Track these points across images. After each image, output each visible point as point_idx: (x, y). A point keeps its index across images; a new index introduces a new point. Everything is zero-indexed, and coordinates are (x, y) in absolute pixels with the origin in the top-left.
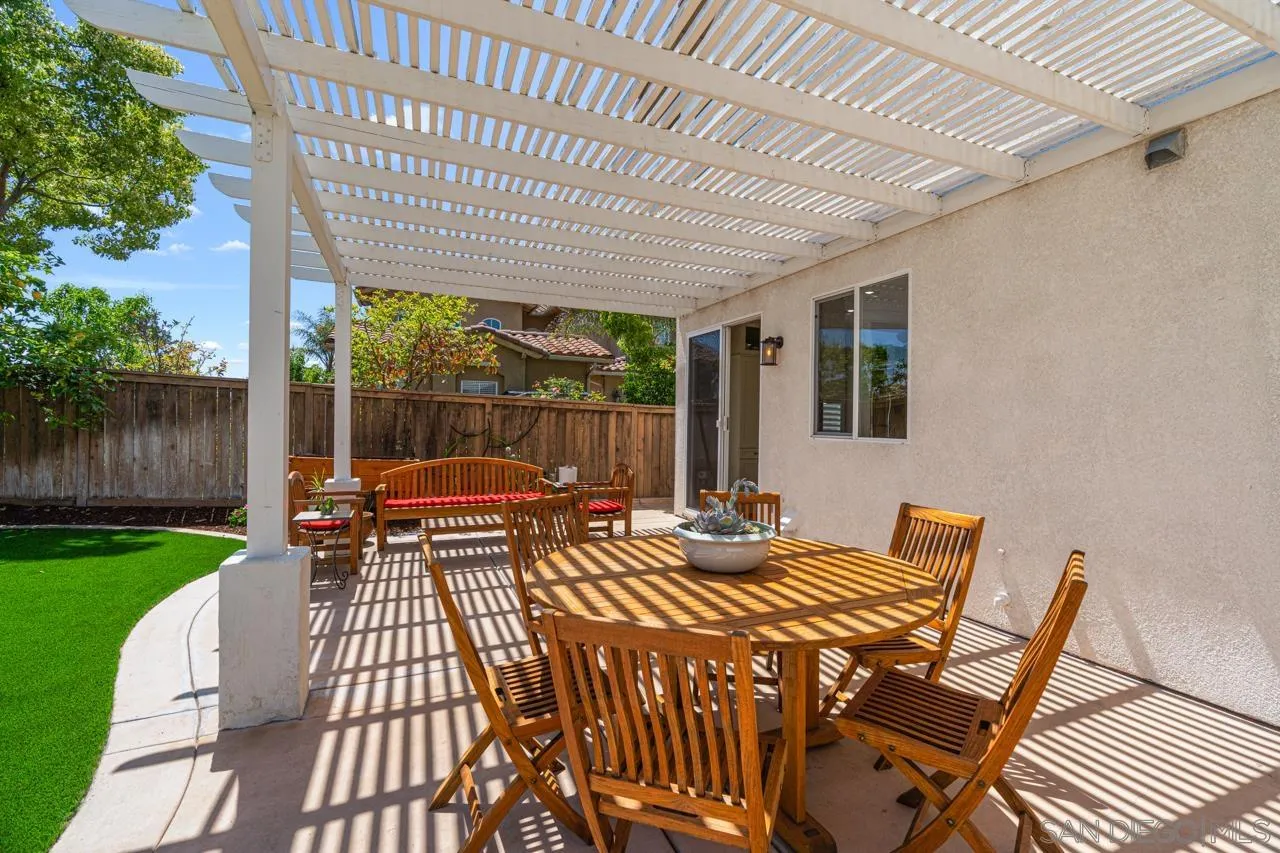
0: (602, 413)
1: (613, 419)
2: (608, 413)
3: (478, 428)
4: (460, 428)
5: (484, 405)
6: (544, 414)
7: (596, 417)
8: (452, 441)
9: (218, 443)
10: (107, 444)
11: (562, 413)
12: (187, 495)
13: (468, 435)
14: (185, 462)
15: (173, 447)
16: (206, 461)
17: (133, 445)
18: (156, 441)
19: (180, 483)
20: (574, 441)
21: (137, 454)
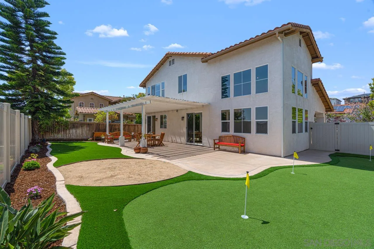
0: (135, 125)
1: (136, 126)
2: (136, 125)
3: (117, 128)
4: (115, 128)
5: (118, 125)
6: (126, 126)
7: (134, 126)
8: (114, 130)
9: (82, 131)
10: (68, 131)
11: (129, 126)
12: (78, 138)
13: (116, 129)
14: (78, 133)
15: (76, 131)
16: (81, 133)
17: (71, 131)
18: (74, 131)
19: (77, 136)
20: (131, 129)
21: (72, 132)
